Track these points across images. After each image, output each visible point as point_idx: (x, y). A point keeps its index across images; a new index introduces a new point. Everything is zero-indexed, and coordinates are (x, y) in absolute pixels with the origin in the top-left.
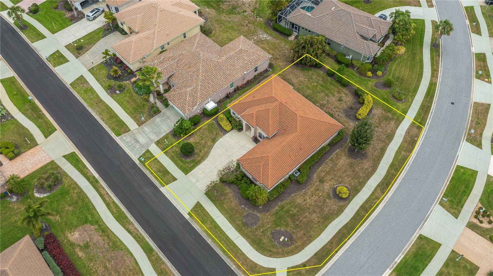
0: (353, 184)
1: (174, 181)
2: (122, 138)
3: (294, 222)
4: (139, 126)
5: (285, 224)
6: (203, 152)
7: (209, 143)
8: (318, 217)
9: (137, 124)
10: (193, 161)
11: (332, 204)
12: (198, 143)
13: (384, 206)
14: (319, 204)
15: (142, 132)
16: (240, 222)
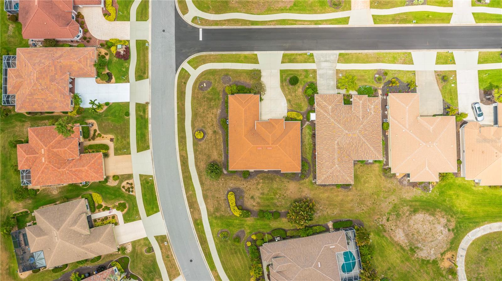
0: (199, 146)
1: (282, 61)
2: (336, 55)
3: (207, 98)
4: (337, 70)
5: (211, 93)
6: (287, 89)
7: (289, 97)
8: (199, 111)
9: (339, 70)
10: (285, 80)
11: (199, 125)
12: (295, 92)
13: (176, 149)
14: (205, 118)
15: (331, 68)
16: (230, 74)
